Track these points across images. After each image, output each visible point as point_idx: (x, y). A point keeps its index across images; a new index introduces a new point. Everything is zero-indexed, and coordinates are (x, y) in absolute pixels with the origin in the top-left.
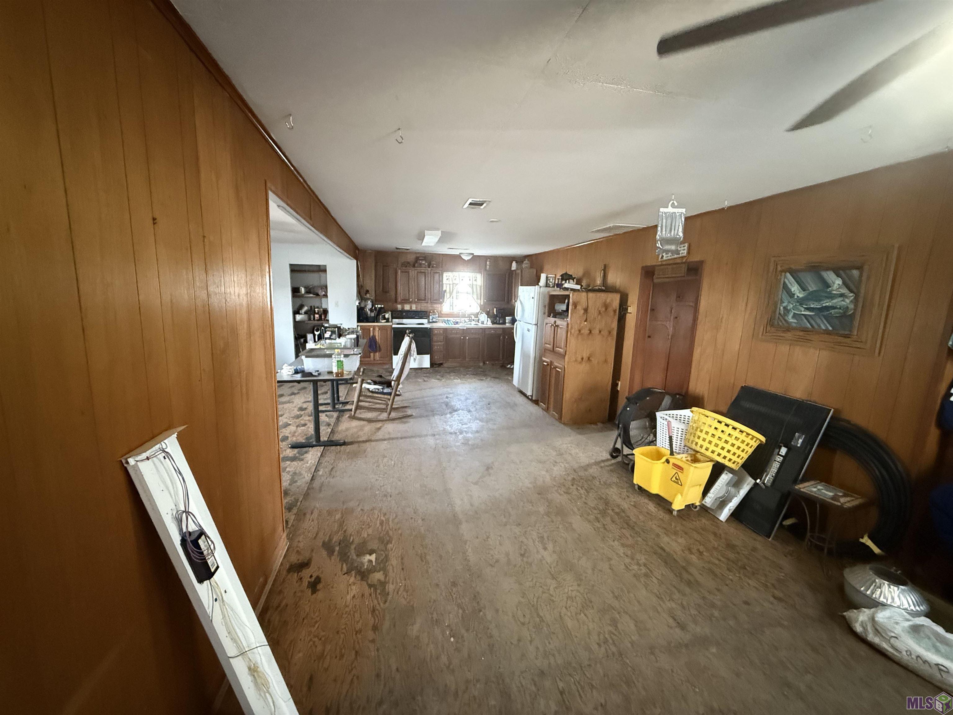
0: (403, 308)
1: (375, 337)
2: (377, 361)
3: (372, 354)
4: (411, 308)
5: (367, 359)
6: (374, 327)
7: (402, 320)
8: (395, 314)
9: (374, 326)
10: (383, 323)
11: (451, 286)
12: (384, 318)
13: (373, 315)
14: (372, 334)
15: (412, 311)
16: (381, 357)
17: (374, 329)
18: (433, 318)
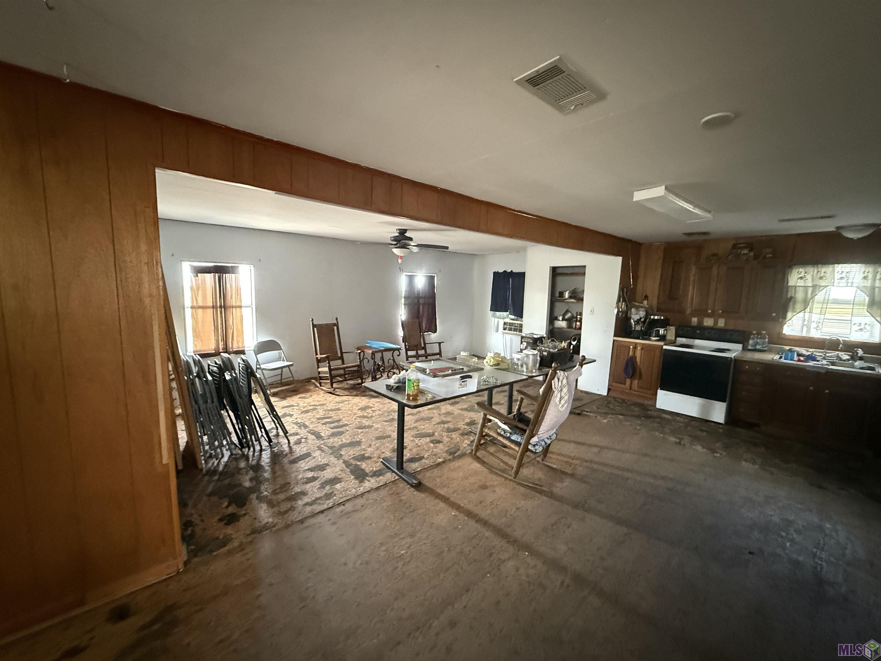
0: (700, 322)
1: (636, 358)
2: (635, 391)
3: (628, 381)
4: (716, 322)
5: (620, 385)
6: (635, 346)
7: (692, 340)
8: (682, 330)
9: (636, 344)
10: (654, 341)
11: (810, 290)
12: (658, 335)
13: (638, 328)
14: (631, 353)
15: (717, 329)
16: (641, 388)
17: (635, 348)
18: (757, 344)
